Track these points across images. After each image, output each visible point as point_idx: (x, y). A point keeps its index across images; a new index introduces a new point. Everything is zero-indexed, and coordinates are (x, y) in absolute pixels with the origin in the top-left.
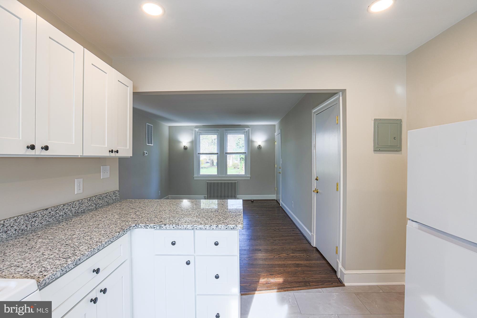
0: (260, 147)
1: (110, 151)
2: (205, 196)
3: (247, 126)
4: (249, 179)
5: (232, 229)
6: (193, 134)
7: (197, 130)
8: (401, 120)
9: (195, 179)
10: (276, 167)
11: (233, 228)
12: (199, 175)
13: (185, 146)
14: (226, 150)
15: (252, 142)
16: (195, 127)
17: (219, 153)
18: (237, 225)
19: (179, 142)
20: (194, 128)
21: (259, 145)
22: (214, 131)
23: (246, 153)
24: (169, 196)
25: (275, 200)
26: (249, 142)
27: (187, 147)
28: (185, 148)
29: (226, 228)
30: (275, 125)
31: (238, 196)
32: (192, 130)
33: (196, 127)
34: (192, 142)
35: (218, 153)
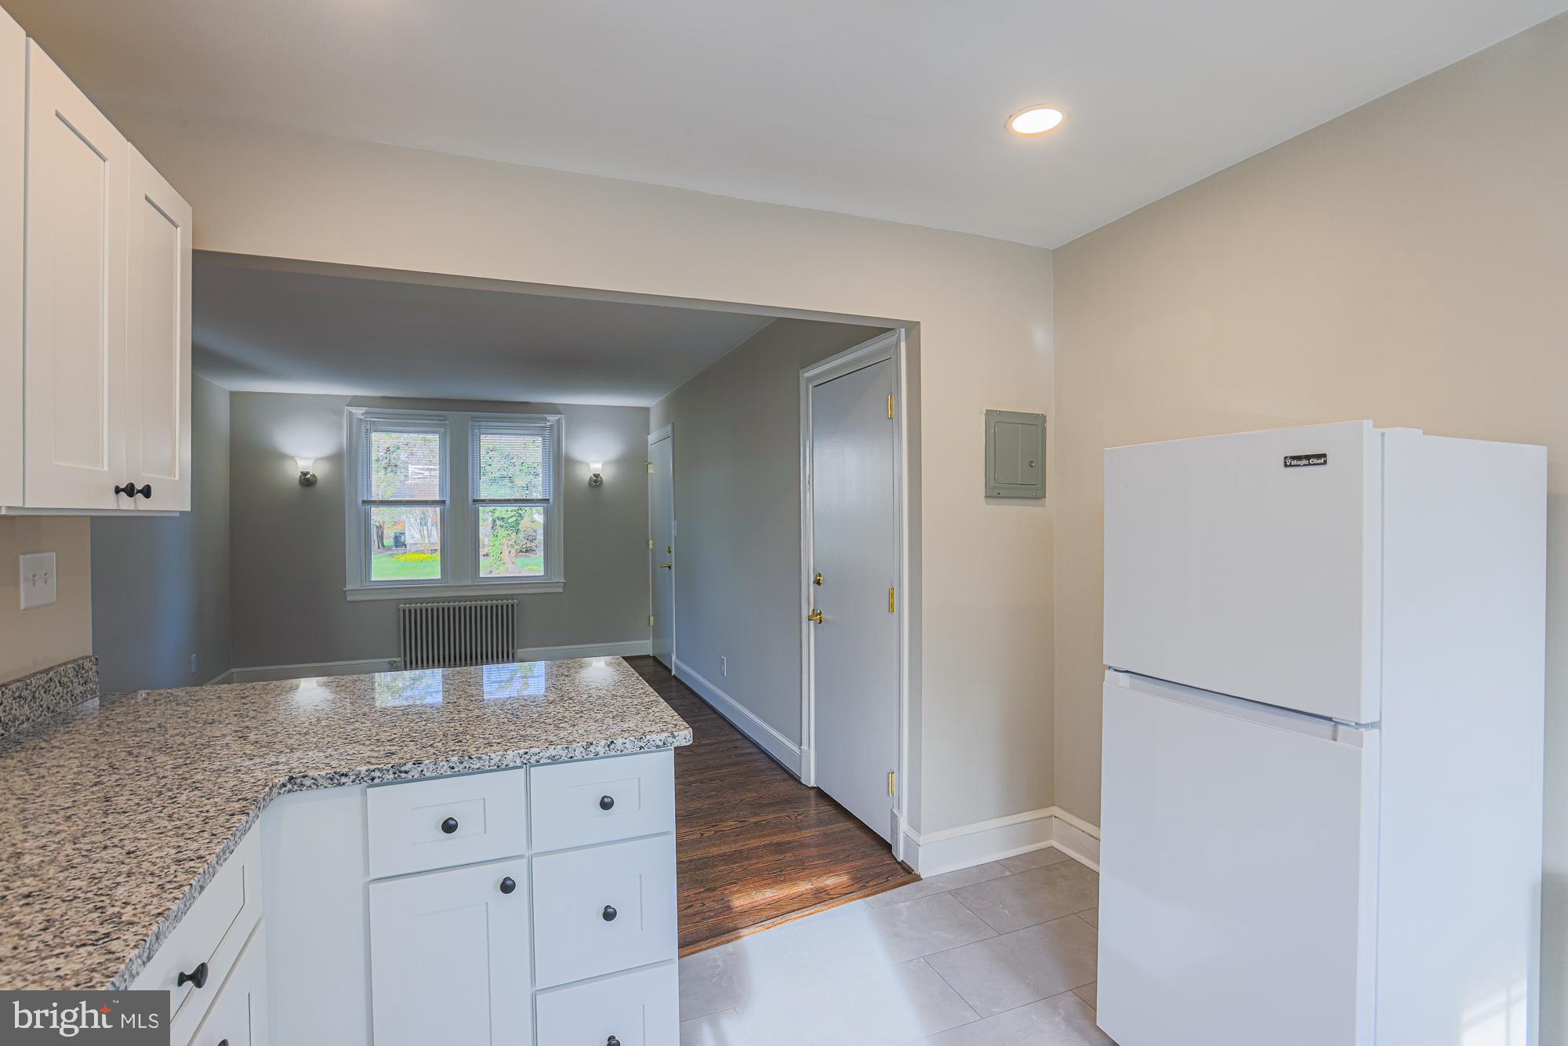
0: (596, 481)
1: (118, 490)
2: (395, 662)
3: (553, 409)
4: (561, 591)
5: (658, 747)
6: (341, 428)
7: (359, 412)
8: (1043, 418)
9: (348, 599)
10: (651, 546)
11: (661, 744)
12: (367, 584)
13: (304, 474)
14: (476, 489)
15: (570, 462)
16: (349, 400)
17: (448, 502)
18: (676, 734)
19: (283, 457)
20: (348, 406)
21: (595, 475)
22: (428, 422)
23: (548, 500)
24: (234, 670)
25: (649, 656)
26: (559, 463)
27: (314, 476)
28: (308, 480)
29: (641, 748)
30: (647, 410)
31: (520, 652)
32: (339, 413)
33: (356, 401)
34: (336, 458)
35: (443, 502)
